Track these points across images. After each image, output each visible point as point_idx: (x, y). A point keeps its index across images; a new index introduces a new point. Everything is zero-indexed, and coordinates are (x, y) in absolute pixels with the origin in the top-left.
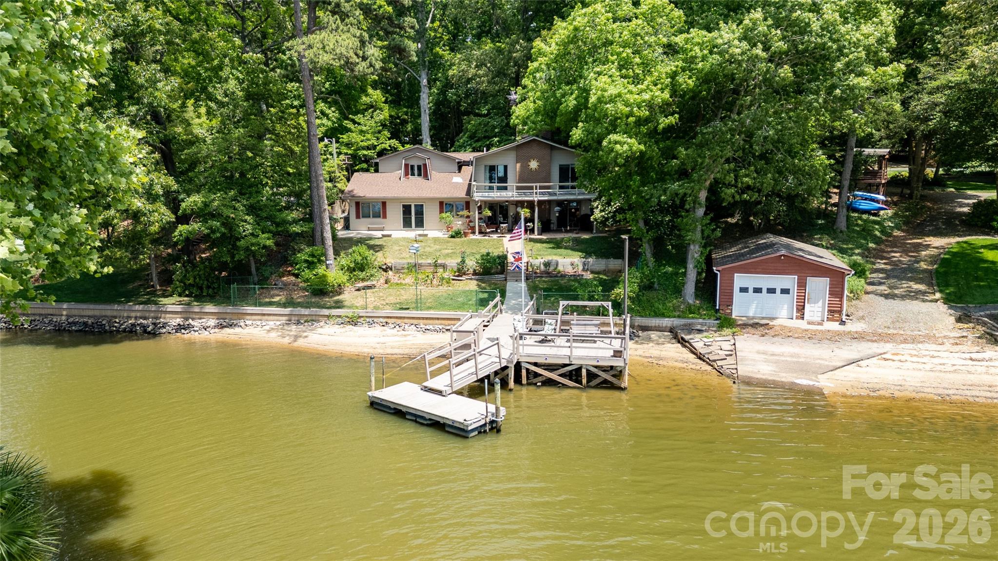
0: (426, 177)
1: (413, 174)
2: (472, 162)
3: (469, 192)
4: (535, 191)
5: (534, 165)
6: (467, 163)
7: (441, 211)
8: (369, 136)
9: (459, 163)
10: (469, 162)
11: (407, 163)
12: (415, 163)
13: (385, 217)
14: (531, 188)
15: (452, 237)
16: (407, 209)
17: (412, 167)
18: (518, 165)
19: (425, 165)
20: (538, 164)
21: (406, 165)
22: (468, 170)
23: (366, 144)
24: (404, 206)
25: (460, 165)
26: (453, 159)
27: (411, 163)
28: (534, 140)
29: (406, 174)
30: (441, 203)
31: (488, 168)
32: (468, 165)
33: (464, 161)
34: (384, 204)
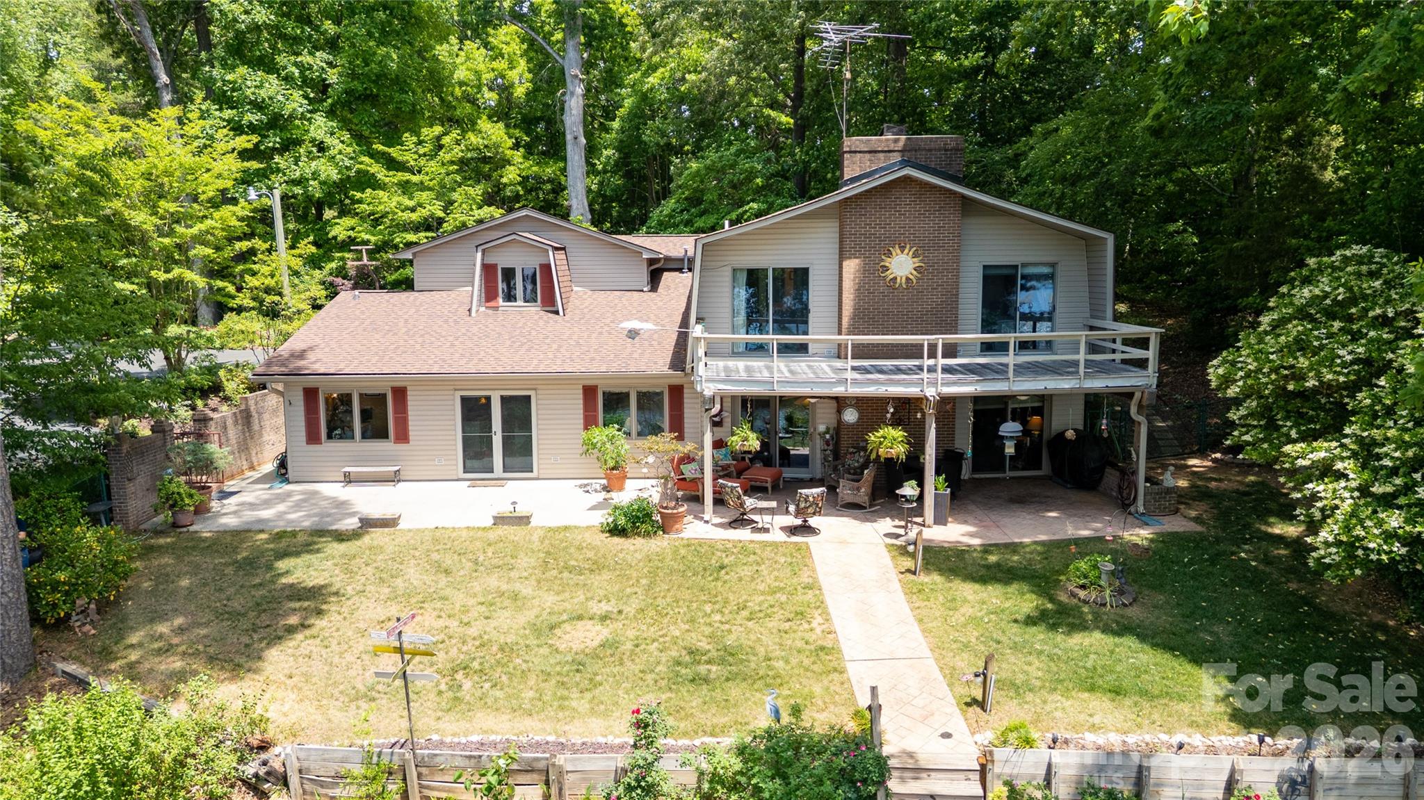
0: (549, 302)
1: (510, 297)
2: (691, 261)
3: (680, 358)
4: (929, 362)
5: (902, 265)
6: (679, 265)
7: (589, 422)
8: (424, 196)
9: (651, 262)
10: (682, 260)
11: (490, 260)
12: (521, 261)
13: (403, 437)
14: (913, 351)
15: (616, 531)
16: (474, 410)
17: (509, 274)
18: (851, 267)
19: (546, 269)
20: (917, 262)
21: (488, 269)
22: (676, 285)
23: (414, 216)
24: (465, 401)
25: (657, 271)
26: (637, 251)
27: (503, 260)
28: (907, 180)
29: (490, 295)
30: (589, 392)
31: (743, 278)
32: (680, 270)
33: (667, 259)
34: (400, 393)
